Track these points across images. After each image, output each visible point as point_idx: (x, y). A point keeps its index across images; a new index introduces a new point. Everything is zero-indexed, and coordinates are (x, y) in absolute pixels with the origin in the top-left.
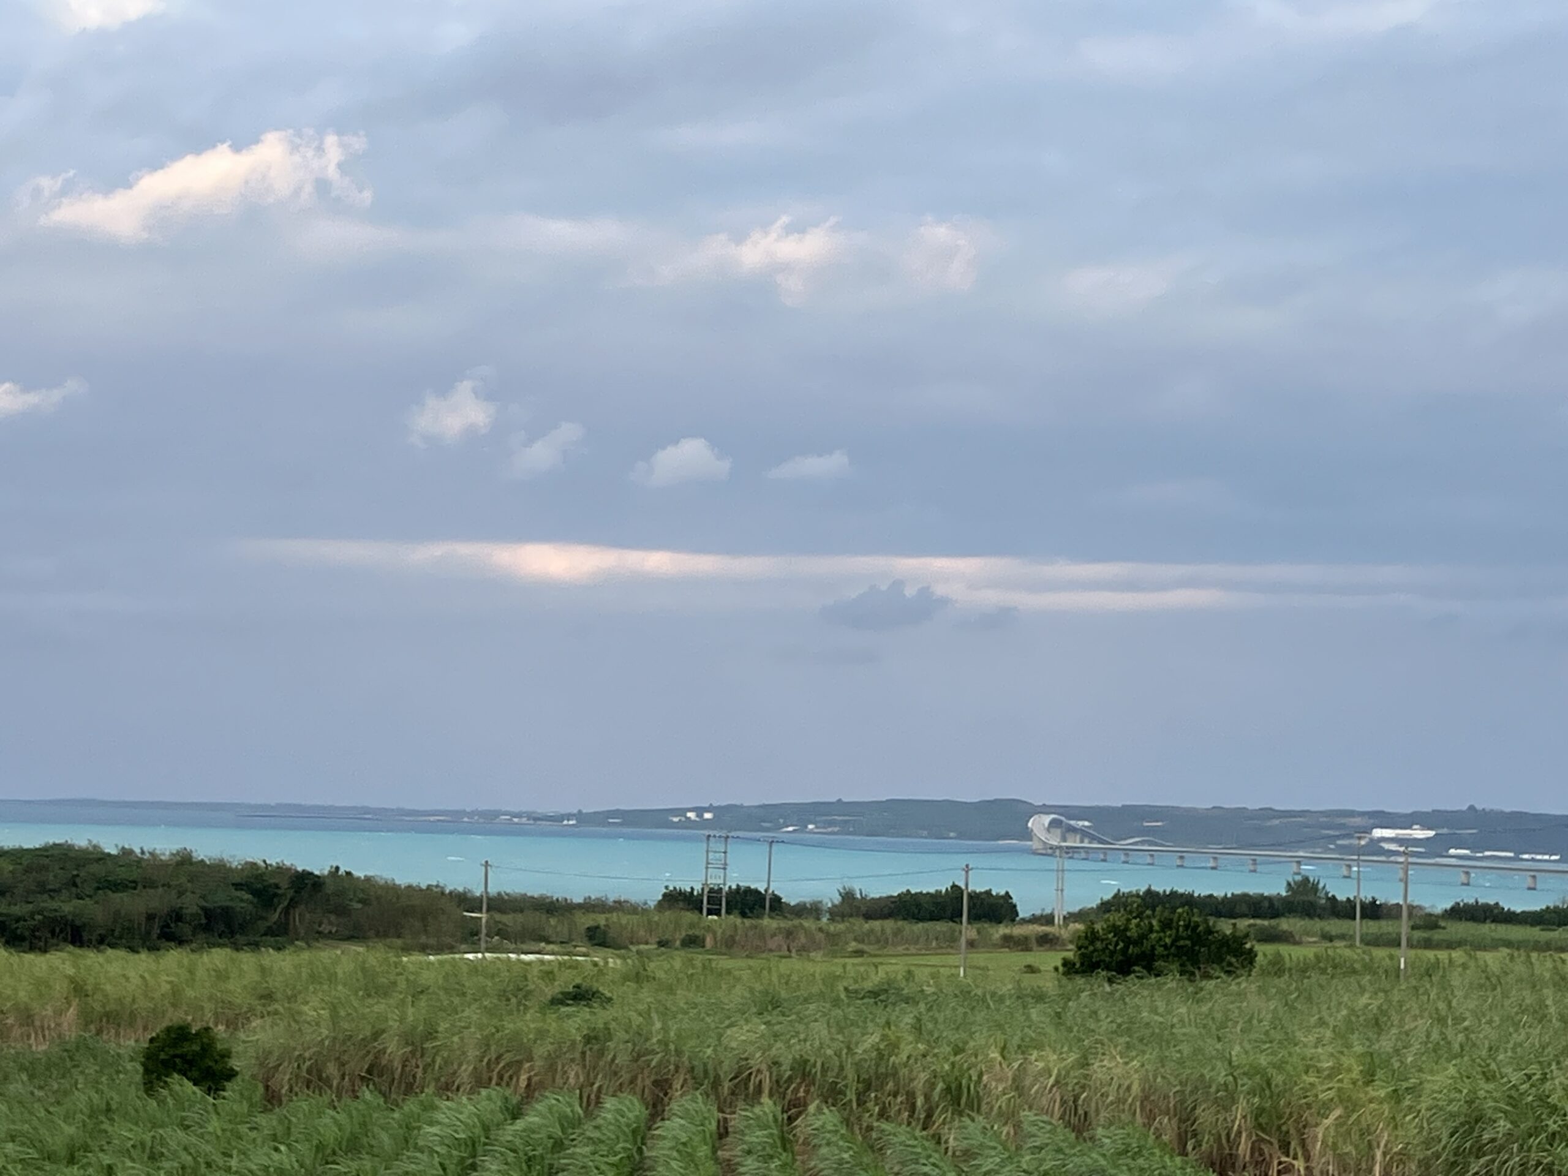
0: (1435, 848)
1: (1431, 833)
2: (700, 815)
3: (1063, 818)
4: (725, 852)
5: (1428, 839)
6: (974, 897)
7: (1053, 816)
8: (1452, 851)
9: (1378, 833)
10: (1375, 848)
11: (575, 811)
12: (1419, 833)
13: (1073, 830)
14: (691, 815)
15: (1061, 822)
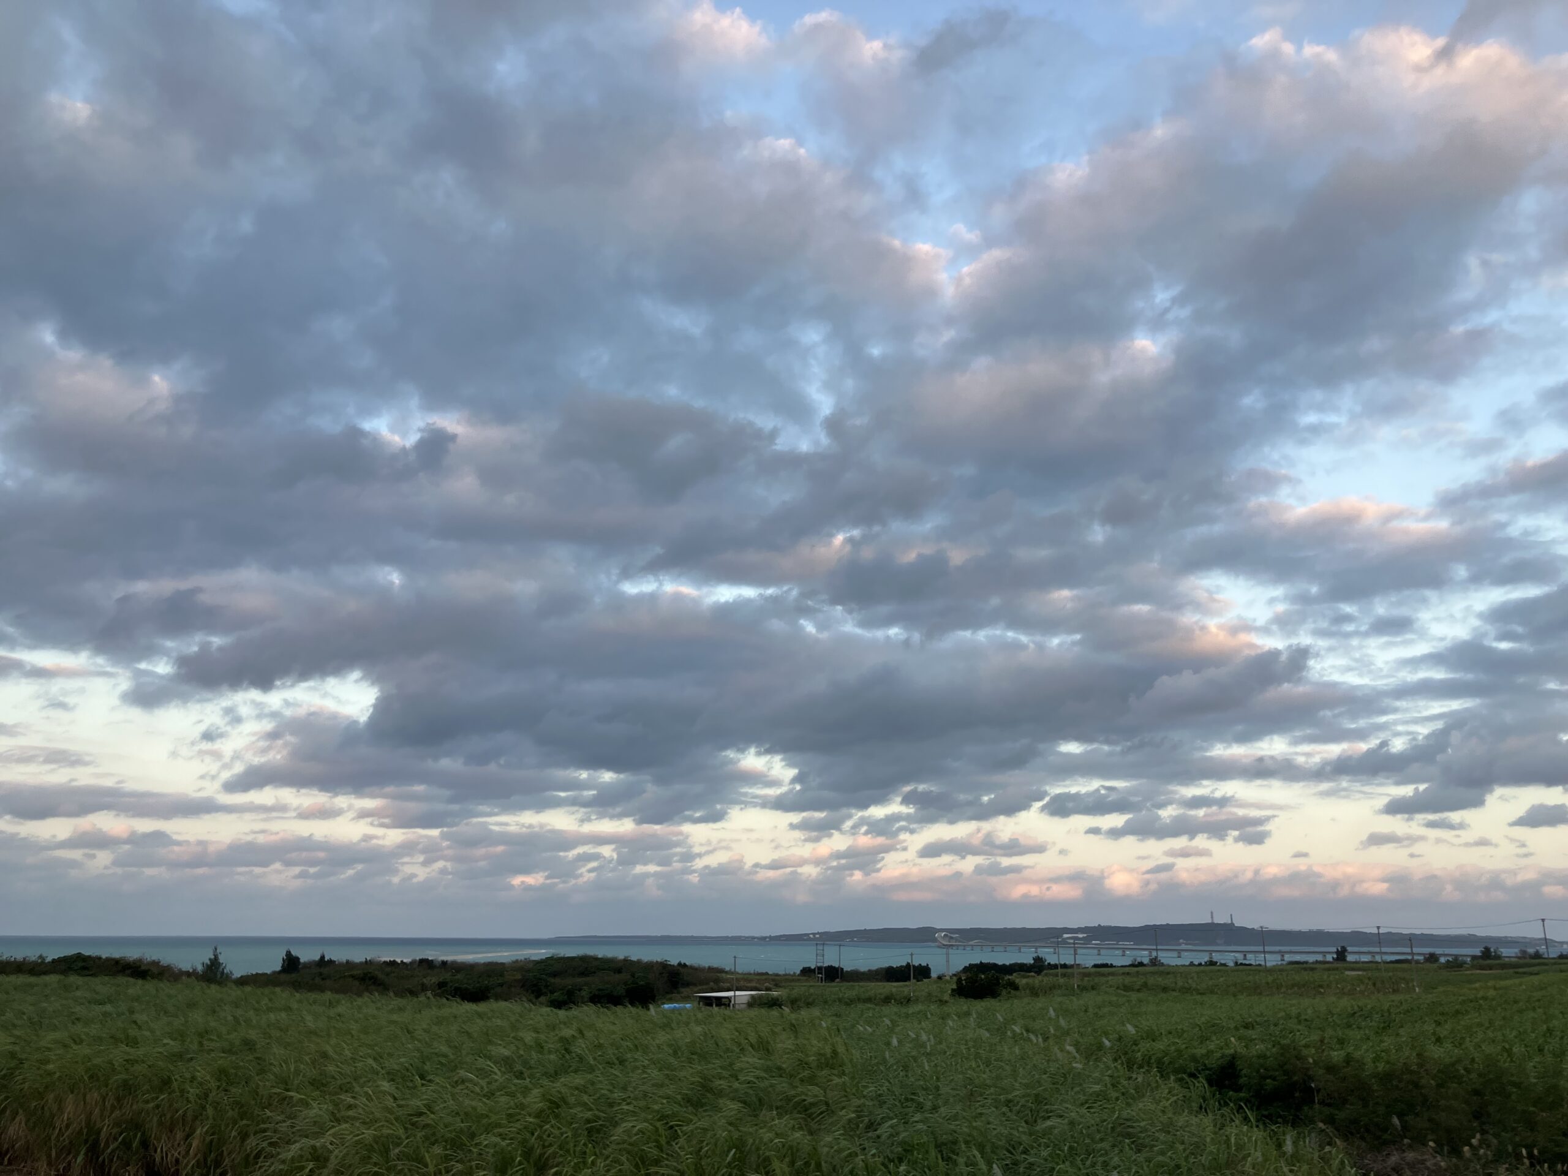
0: (1087, 940)
1: (1085, 935)
2: (814, 936)
5: (1083, 937)
6: (914, 966)
8: (1093, 942)
9: (1066, 936)
10: (1064, 941)
11: (768, 935)
12: (1081, 936)
13: (952, 938)
14: (811, 936)
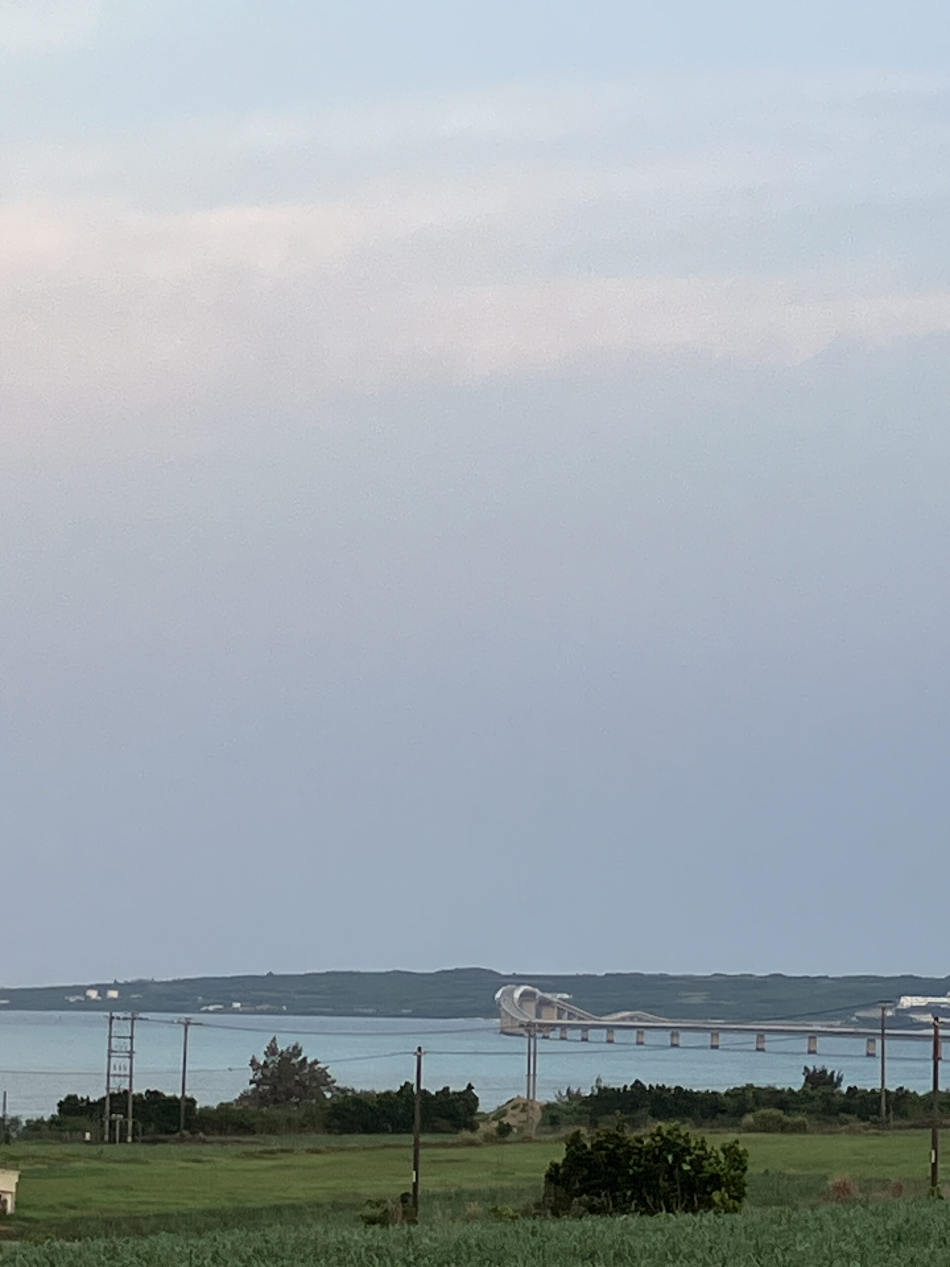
3: (537, 990)
4: (131, 1038)
7: (523, 988)
15: (533, 994)
